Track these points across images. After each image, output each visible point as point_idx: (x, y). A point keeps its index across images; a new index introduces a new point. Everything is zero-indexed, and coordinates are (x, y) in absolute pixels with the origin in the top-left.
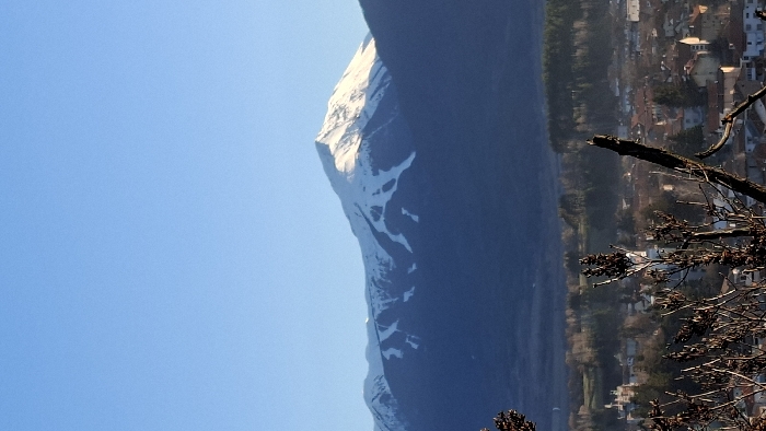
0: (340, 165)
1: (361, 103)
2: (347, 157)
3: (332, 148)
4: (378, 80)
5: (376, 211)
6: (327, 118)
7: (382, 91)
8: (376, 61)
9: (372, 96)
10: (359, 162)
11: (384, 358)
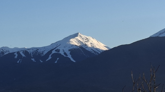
0: (72, 40)
1: (90, 46)
2: (74, 42)
3: (77, 38)
4: (97, 51)
5: (58, 51)
6: (85, 36)
7: (93, 52)
8: (102, 50)
9: (92, 49)
10: (73, 45)
11: (15, 53)
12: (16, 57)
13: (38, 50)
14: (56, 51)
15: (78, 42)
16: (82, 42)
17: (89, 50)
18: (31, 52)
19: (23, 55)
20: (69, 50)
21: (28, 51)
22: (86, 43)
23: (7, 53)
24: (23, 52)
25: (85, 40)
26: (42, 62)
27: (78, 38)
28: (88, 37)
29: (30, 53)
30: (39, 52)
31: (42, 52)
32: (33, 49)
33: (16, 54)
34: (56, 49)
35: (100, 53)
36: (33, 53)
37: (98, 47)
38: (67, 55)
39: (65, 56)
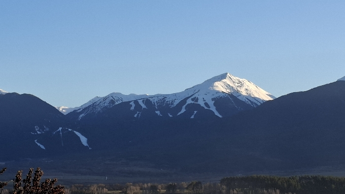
0: (216, 84)
1: (244, 93)
2: (220, 87)
3: (224, 80)
4: (254, 101)
5: (196, 99)
6: (237, 78)
7: (250, 103)
8: (263, 100)
9: (248, 99)
10: (218, 92)
11: (130, 102)
12: (132, 108)
13: (165, 97)
14: (193, 100)
15: (227, 86)
16: (232, 87)
17: (243, 100)
18: (155, 101)
19: (144, 106)
20: (213, 99)
21: (151, 99)
22: (239, 89)
23: (119, 102)
24: (143, 101)
25: (237, 85)
26: (171, 116)
27: (227, 81)
28: (241, 80)
29: (153, 103)
30: (168, 101)
31: (172, 101)
32: (158, 96)
33: (132, 103)
34: (193, 97)
35: (259, 104)
36: (157, 103)
37: (257, 96)
38: (209, 107)
39: (206, 108)
